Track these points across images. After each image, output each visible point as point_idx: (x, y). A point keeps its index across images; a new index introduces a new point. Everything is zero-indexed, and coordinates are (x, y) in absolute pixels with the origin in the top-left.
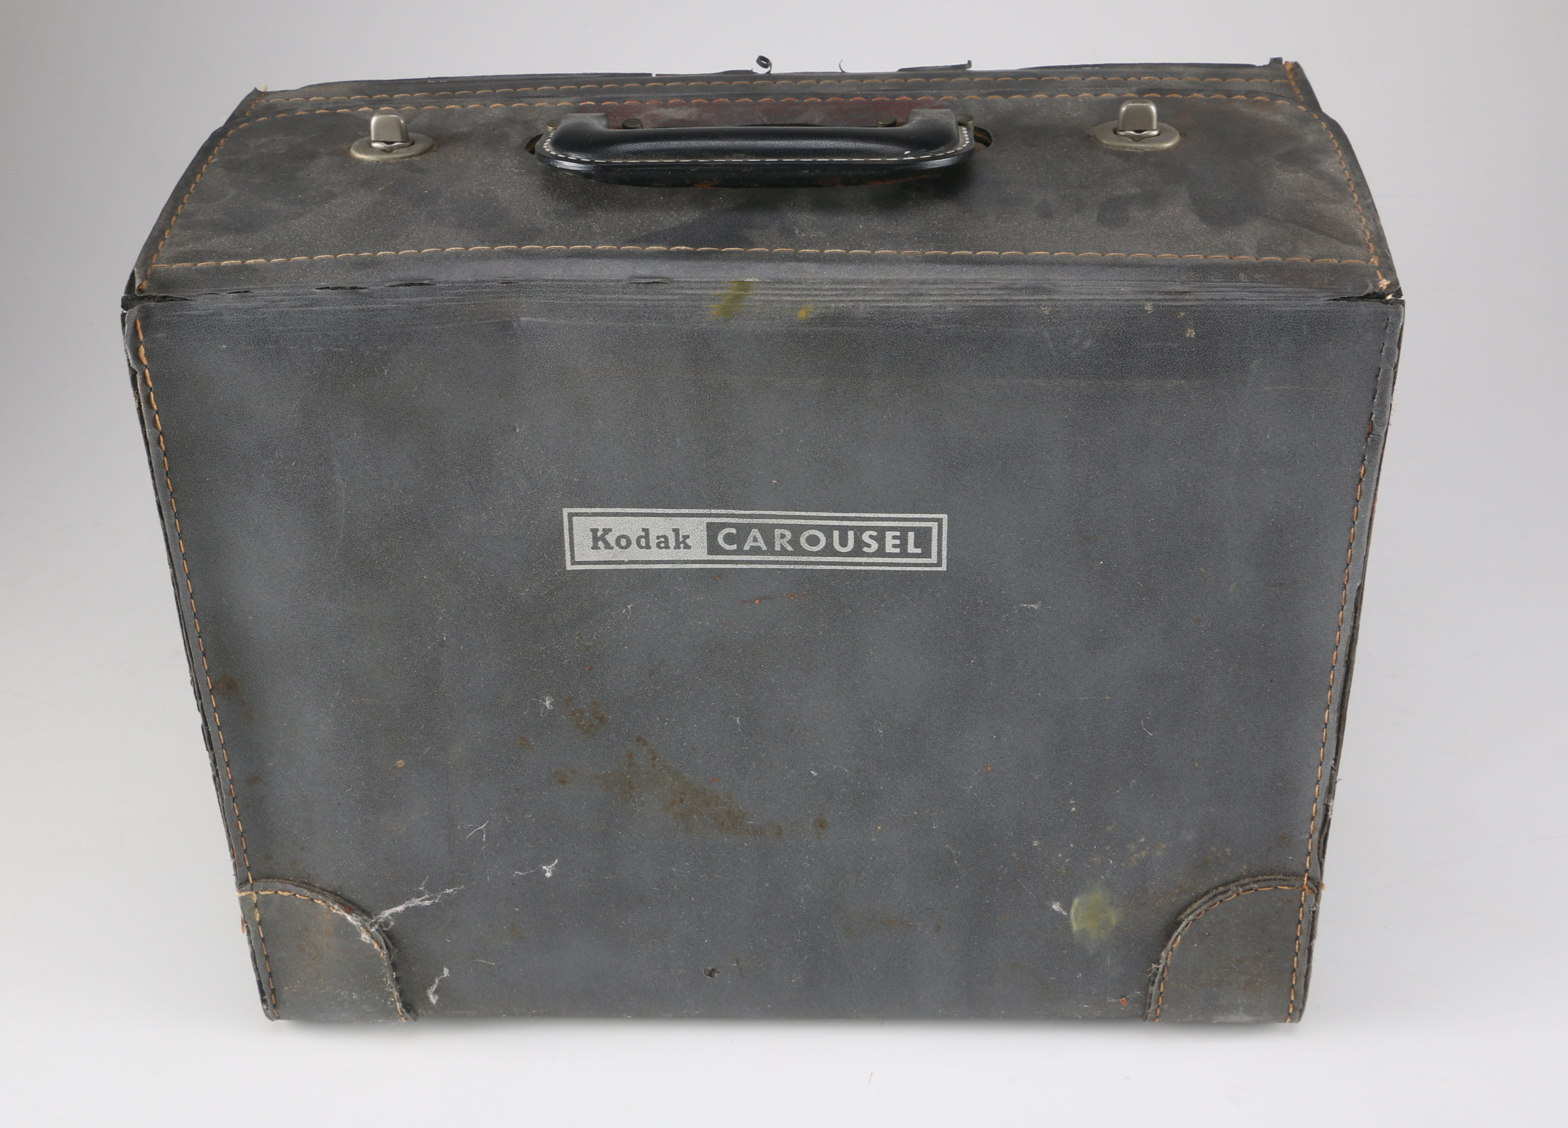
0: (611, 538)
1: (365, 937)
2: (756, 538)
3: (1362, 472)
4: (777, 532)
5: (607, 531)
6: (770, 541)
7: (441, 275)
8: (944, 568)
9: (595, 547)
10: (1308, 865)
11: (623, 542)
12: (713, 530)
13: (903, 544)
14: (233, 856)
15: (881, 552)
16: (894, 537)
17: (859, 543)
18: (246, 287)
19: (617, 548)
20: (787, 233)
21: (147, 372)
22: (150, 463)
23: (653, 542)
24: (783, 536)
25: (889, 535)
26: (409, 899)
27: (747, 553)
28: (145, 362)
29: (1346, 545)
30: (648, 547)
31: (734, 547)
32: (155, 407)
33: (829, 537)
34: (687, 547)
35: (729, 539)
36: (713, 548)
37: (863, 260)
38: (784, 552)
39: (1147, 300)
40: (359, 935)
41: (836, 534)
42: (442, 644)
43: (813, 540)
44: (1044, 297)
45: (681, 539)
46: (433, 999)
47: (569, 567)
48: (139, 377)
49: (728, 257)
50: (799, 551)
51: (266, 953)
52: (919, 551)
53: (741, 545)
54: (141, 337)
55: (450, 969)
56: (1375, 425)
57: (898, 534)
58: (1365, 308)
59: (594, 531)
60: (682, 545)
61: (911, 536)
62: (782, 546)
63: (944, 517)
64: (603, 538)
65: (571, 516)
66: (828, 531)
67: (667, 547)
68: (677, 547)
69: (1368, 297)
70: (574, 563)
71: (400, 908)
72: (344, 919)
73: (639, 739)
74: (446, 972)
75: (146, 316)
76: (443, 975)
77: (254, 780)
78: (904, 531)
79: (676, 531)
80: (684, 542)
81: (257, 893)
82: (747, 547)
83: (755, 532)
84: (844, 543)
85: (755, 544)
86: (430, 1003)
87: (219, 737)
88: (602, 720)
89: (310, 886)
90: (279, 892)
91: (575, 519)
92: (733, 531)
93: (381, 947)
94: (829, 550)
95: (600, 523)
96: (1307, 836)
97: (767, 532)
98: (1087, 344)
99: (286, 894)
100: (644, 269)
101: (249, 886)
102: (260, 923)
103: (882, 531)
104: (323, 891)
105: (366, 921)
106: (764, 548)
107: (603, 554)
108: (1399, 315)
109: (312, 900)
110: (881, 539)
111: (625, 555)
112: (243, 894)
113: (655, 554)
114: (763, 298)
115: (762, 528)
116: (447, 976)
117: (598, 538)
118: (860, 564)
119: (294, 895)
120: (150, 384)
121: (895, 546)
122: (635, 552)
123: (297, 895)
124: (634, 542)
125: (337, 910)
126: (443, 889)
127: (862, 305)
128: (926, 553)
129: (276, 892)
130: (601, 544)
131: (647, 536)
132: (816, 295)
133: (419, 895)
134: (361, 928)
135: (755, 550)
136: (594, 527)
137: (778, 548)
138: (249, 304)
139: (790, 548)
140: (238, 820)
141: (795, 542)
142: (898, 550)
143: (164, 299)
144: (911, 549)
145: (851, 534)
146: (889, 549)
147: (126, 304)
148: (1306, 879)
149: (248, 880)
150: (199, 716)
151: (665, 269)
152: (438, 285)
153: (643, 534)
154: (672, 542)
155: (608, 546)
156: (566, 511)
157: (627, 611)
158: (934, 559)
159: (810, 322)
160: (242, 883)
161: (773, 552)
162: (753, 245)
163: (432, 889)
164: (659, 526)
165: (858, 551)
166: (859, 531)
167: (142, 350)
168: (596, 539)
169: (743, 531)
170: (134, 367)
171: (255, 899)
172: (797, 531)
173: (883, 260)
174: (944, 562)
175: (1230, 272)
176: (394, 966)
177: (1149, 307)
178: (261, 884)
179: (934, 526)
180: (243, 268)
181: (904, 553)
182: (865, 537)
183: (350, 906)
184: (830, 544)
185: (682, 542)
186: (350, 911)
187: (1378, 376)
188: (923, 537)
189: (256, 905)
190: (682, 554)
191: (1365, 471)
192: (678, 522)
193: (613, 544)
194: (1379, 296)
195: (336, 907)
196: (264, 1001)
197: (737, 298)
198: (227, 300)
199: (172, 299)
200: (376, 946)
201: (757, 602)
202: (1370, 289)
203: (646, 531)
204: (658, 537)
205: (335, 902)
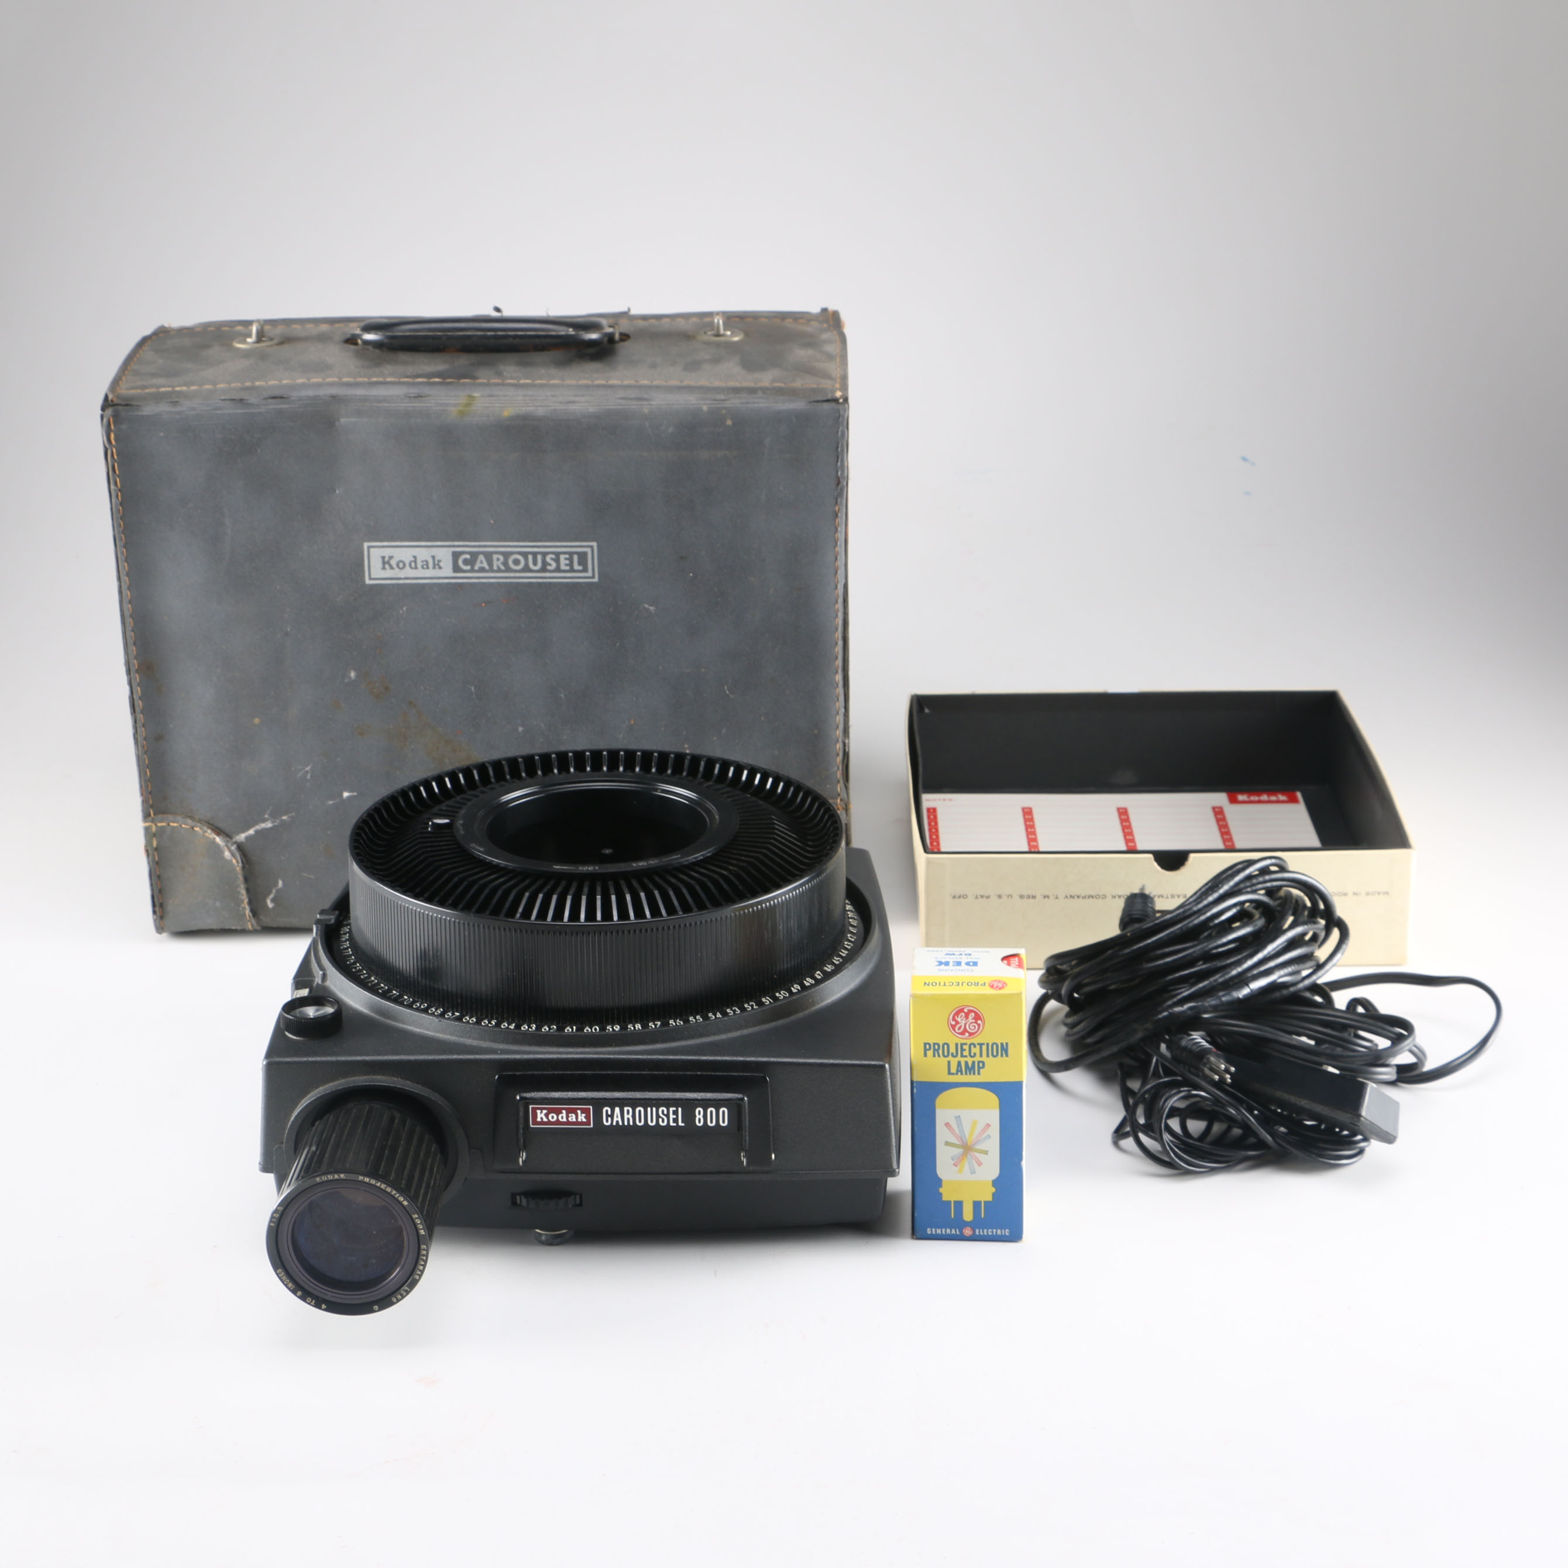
0: (393, 563)
1: (227, 854)
2: (481, 562)
3: (837, 509)
4: (495, 557)
5: (391, 558)
6: (490, 564)
7: (295, 395)
8: (596, 580)
9: (384, 568)
10: (839, 790)
11: (401, 565)
12: (456, 556)
13: (571, 564)
14: (142, 794)
15: (558, 569)
16: (566, 559)
17: (545, 563)
18: (177, 400)
19: (397, 570)
20: (499, 374)
21: (114, 450)
22: (112, 509)
23: (419, 565)
24: (498, 559)
25: (562, 557)
26: (258, 824)
27: (477, 571)
28: (113, 442)
29: (834, 559)
30: (416, 568)
31: (468, 568)
32: (117, 472)
33: (526, 559)
34: (440, 568)
35: (466, 562)
36: (456, 569)
37: (542, 386)
38: (499, 570)
39: (705, 404)
40: (222, 852)
41: (530, 557)
42: (287, 634)
43: (517, 562)
44: (645, 403)
45: (436, 563)
46: (270, 905)
47: (368, 582)
48: (109, 452)
49: (464, 384)
50: (508, 569)
51: (158, 873)
52: (580, 568)
53: (473, 567)
54: (112, 427)
55: (284, 882)
56: (841, 480)
57: (567, 556)
58: (826, 406)
59: (383, 558)
60: (437, 567)
61: (576, 557)
62: (498, 567)
63: (594, 544)
64: (388, 563)
65: (369, 547)
66: (525, 555)
67: (428, 568)
68: (434, 568)
69: (828, 401)
70: (370, 579)
71: (251, 832)
72: (214, 841)
73: (410, 703)
74: (280, 883)
75: (116, 416)
76: (278, 886)
77: (159, 738)
78: (571, 554)
79: (433, 557)
80: (438, 565)
81: (156, 825)
82: (476, 568)
83: (481, 557)
84: (535, 563)
85: (482, 565)
86: (268, 908)
87: (139, 704)
88: (387, 688)
89: (192, 818)
90: (171, 824)
91: (372, 550)
92: (468, 556)
93: (238, 862)
94: (526, 569)
95: (387, 552)
96: (836, 768)
97: (489, 556)
98: (671, 430)
99: (175, 825)
100: (413, 391)
101: (150, 819)
102: (156, 849)
103: (558, 555)
104: (200, 821)
105: (228, 841)
106: (487, 567)
107: (388, 573)
108: (846, 410)
109: (193, 828)
110: (557, 560)
111: (402, 574)
112: (147, 824)
113: (420, 573)
114: (483, 405)
115: (484, 553)
116: (281, 888)
117: (386, 562)
118: (545, 578)
119: (181, 825)
120: (115, 457)
121: (566, 565)
122: (408, 572)
123: (183, 826)
124: (407, 565)
125: (210, 834)
126: (281, 816)
127: (540, 408)
128: (585, 570)
129: (169, 824)
130: (387, 566)
131: (415, 562)
132: (514, 403)
133: (264, 821)
134: (225, 848)
135: (482, 570)
136: (383, 555)
137: (495, 568)
138: (178, 409)
139: (503, 568)
140: (148, 768)
141: (505, 563)
142: (568, 568)
143: (127, 405)
144: (576, 567)
145: (539, 557)
146: (563, 567)
147: (103, 409)
148: (839, 801)
149: (150, 815)
150: (127, 688)
151: (426, 390)
152: (292, 398)
153: (413, 559)
154: (431, 565)
155: (391, 568)
156: (366, 545)
157: (403, 611)
158: (590, 574)
159: (511, 418)
160: (146, 816)
161: (491, 570)
162: (478, 379)
163: (274, 816)
164: (423, 552)
165: (544, 569)
166: (544, 555)
167: (112, 436)
168: (384, 563)
169: (474, 556)
170: (107, 445)
171: (154, 829)
172: (507, 555)
173: (553, 385)
174: (597, 575)
175: (752, 391)
176: (246, 880)
177: (705, 408)
178: (160, 816)
179: (589, 550)
180: (174, 392)
181: (572, 570)
182: (548, 559)
183: (218, 831)
184: (527, 565)
185: (437, 565)
186: (218, 834)
187: (838, 448)
188: (583, 558)
189: (154, 835)
190: (437, 573)
191: (839, 509)
192: (434, 551)
193: (395, 566)
194: (836, 400)
195: (209, 831)
196: (154, 912)
197: (468, 405)
198: (163, 408)
199: (131, 405)
200: (234, 861)
201: (483, 605)
202: (829, 397)
203: (415, 557)
204: (422, 562)
205: (208, 828)
